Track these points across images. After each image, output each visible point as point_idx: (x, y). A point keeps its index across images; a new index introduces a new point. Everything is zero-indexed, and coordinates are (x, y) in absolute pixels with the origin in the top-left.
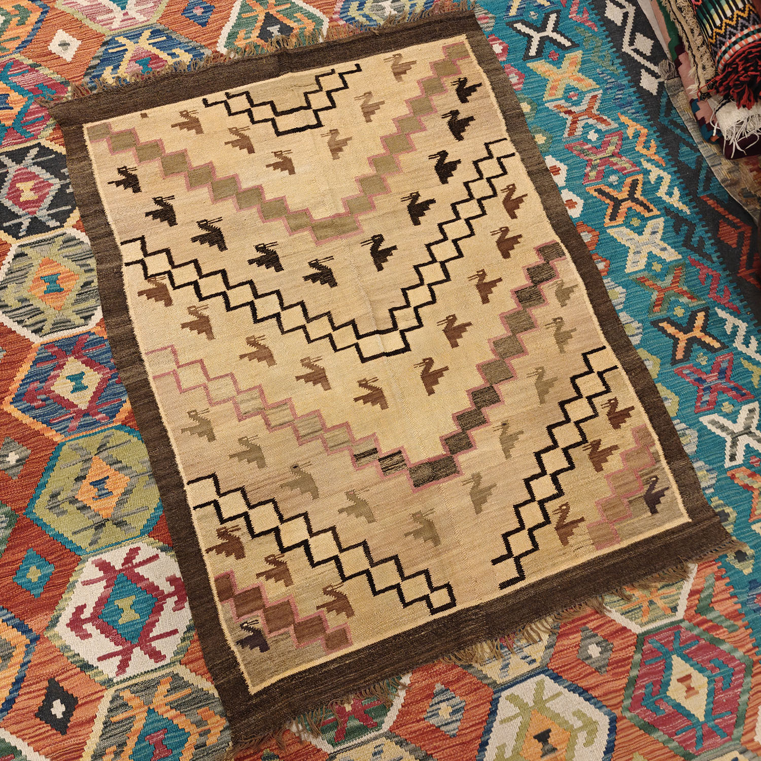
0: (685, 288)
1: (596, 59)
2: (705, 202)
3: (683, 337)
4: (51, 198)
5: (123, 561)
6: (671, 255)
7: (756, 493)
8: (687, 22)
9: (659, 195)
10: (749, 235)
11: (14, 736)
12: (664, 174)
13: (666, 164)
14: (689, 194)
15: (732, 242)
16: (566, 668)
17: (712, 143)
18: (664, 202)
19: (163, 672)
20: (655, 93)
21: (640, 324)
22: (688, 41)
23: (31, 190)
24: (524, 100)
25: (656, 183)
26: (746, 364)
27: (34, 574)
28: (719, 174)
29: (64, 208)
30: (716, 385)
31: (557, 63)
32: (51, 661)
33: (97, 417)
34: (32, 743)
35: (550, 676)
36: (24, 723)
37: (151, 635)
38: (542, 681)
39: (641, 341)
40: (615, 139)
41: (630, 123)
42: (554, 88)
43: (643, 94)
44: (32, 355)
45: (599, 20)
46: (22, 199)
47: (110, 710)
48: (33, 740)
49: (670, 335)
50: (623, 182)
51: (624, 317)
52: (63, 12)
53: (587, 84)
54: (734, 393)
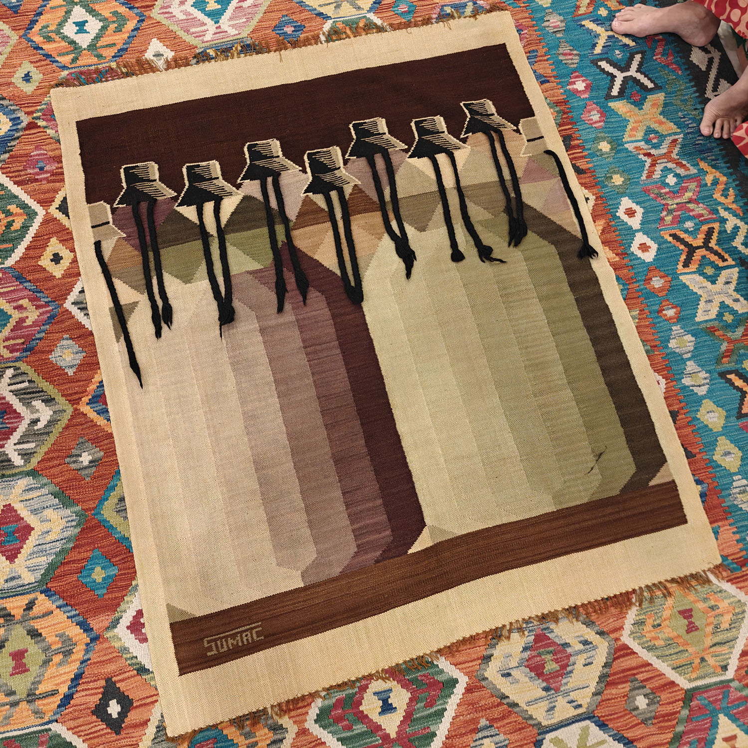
1: (679, 102)
6: (744, 307)
9: (734, 244)
11: (70, 732)
12: (740, 224)
13: (744, 214)
16: (612, 717)
18: (740, 252)
21: (708, 375)
24: (603, 139)
25: (732, 233)
27: (98, 575)
31: (639, 104)
32: (110, 661)
34: (87, 740)
35: (595, 722)
36: (82, 719)
38: (587, 728)
39: (707, 392)
40: (693, 185)
41: (709, 169)
42: (634, 129)
45: (684, 64)
48: (88, 737)
49: (738, 388)
50: (699, 229)
51: (691, 366)
52: (159, 22)
53: (668, 127)
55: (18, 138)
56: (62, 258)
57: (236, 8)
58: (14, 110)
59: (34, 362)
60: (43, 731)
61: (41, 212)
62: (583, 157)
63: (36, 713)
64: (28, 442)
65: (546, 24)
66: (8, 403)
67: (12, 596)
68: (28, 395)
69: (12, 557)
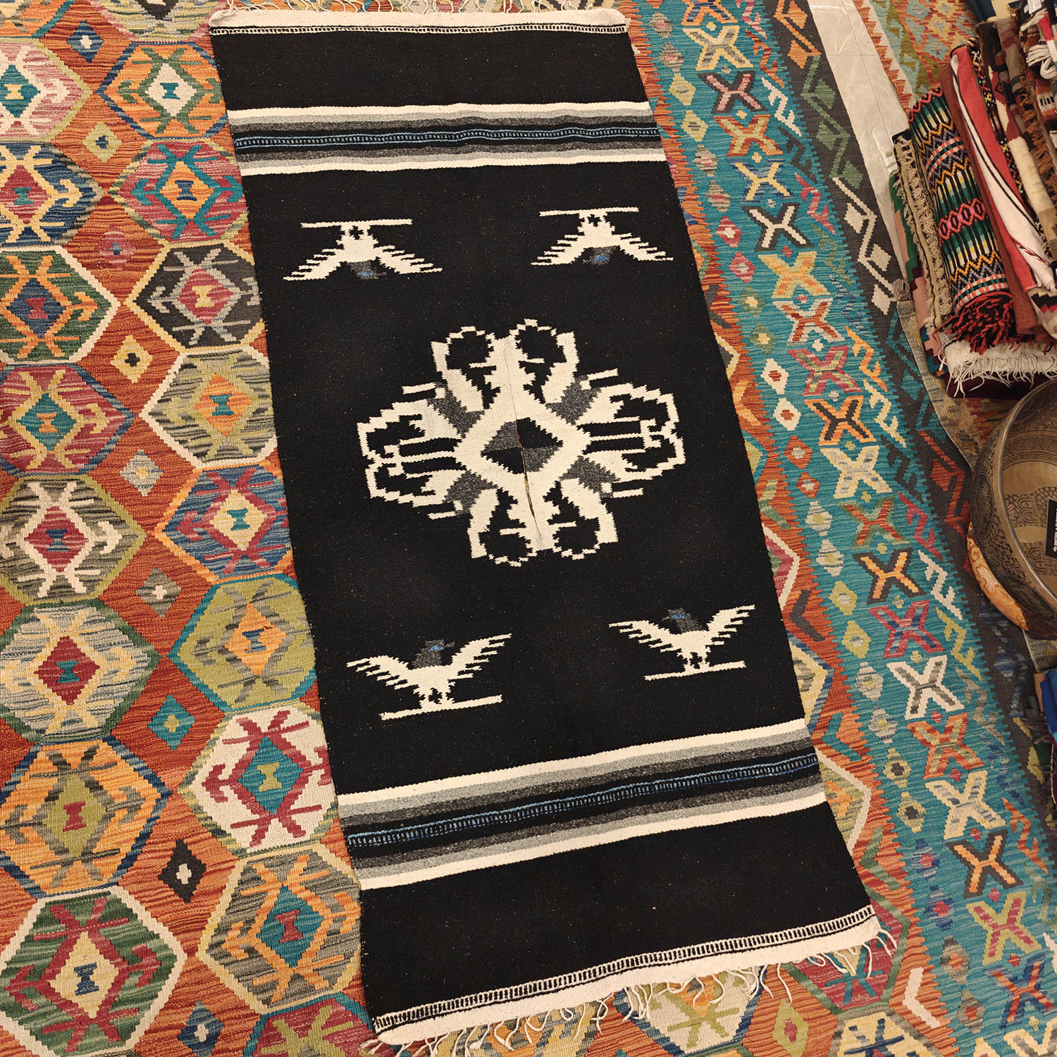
0: (891, 525)
1: (830, 264)
2: (922, 438)
3: (883, 576)
4: (230, 309)
5: (269, 724)
6: (882, 487)
7: (933, 750)
8: (930, 251)
9: (877, 421)
10: (962, 480)
11: (132, 897)
12: (885, 400)
13: (888, 390)
14: (908, 424)
15: (944, 485)
17: (937, 377)
18: (881, 430)
19: (301, 849)
20: (885, 313)
21: (842, 556)
22: (928, 269)
23: (208, 295)
24: (751, 294)
25: (876, 408)
26: (941, 614)
27: (172, 724)
28: (939, 410)
29: (242, 322)
30: (908, 632)
31: (790, 260)
32: (182, 820)
33: (257, 561)
34: (150, 907)
36: (146, 884)
37: (292, 808)
39: (841, 573)
40: (840, 354)
41: (857, 339)
42: (784, 286)
43: (873, 310)
44: (192, 481)
45: (838, 223)
46: (197, 305)
47: (241, 883)
48: (152, 904)
49: (870, 572)
50: (843, 401)
51: (826, 545)
53: (818, 289)
54: (924, 642)
55: (89, 213)
56: (138, 360)
58: (86, 179)
59: (101, 476)
60: (100, 895)
61: (115, 303)
62: (729, 310)
63: (92, 873)
64: (91, 568)
65: (697, 160)
66: (68, 521)
67: (70, 741)
68: (92, 514)
69: (70, 697)
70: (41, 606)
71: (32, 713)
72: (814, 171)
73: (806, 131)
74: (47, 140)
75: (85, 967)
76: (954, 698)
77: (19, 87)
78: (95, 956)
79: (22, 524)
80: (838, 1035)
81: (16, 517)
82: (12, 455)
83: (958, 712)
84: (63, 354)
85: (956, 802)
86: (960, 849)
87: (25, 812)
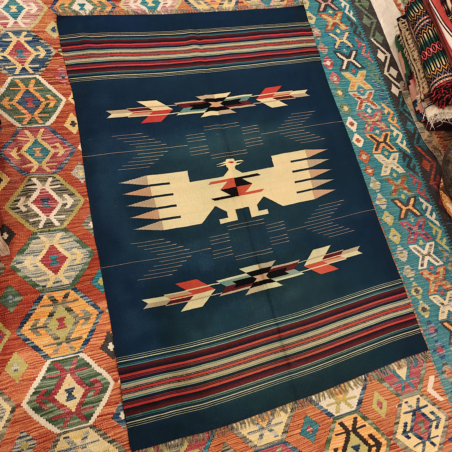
0: (406, 186)
1: (372, 75)
2: (417, 149)
3: (404, 208)
6: (401, 170)
7: (431, 282)
8: (417, 66)
9: (397, 142)
10: (435, 166)
11: (89, 357)
12: (400, 133)
13: (401, 129)
14: (410, 143)
15: (428, 168)
17: (422, 122)
18: (399, 146)
20: (397, 96)
21: (386, 200)
22: (416, 74)
24: (339, 89)
25: (396, 137)
26: (430, 224)
27: (101, 281)
28: (423, 137)
30: (417, 232)
31: (355, 74)
32: (109, 323)
34: (97, 362)
36: (95, 351)
39: (386, 208)
40: (379, 114)
41: (386, 107)
42: (353, 86)
43: (392, 95)
45: (374, 58)
48: (98, 360)
49: (398, 207)
50: (381, 134)
51: (379, 196)
52: (123, 10)
53: (368, 86)
54: (424, 236)
55: (50, 60)
56: (76, 124)
57: (162, 7)
58: (47, 46)
59: (63, 174)
60: (75, 357)
61: (64, 99)
63: (71, 348)
64: (61, 215)
66: (50, 195)
67: (57, 291)
68: (60, 191)
69: (56, 271)
70: (40, 232)
71: (40, 279)
72: (363, 36)
73: (358, 19)
74: (29, 29)
75: (70, 389)
76: (439, 260)
77: (15, 7)
78: (74, 384)
79: (30, 196)
80: (400, 405)
81: (27, 193)
82: (23, 167)
83: (441, 266)
84: (43, 122)
85: (442, 304)
86: (446, 324)
87: (39, 322)
